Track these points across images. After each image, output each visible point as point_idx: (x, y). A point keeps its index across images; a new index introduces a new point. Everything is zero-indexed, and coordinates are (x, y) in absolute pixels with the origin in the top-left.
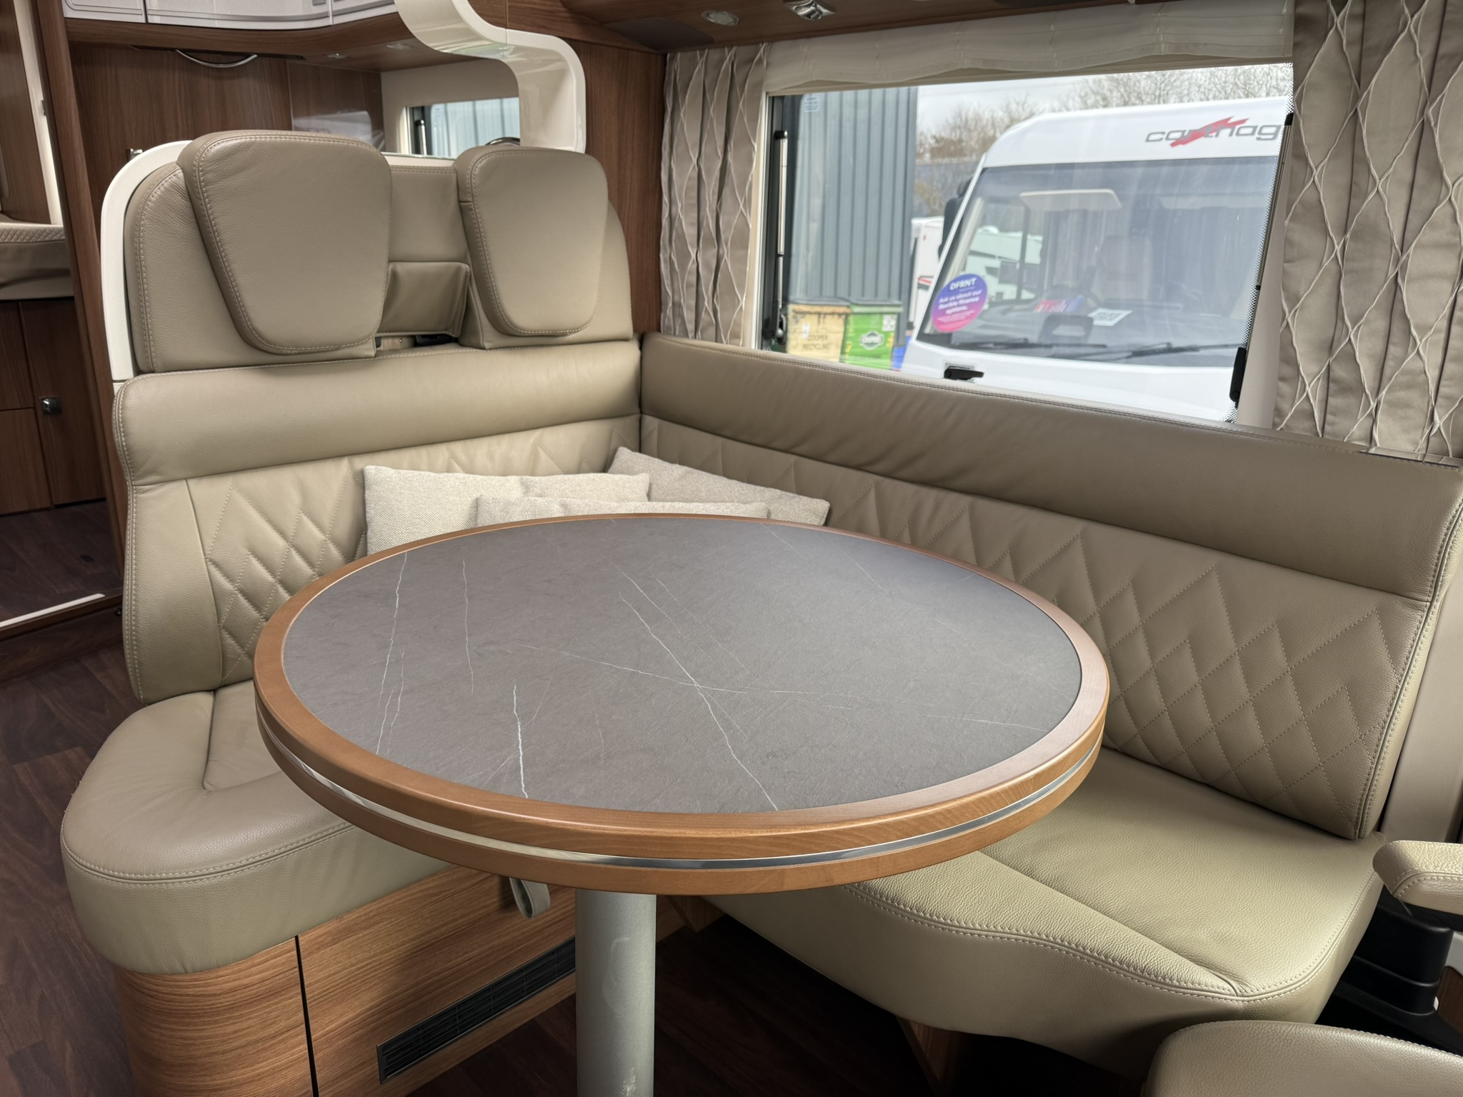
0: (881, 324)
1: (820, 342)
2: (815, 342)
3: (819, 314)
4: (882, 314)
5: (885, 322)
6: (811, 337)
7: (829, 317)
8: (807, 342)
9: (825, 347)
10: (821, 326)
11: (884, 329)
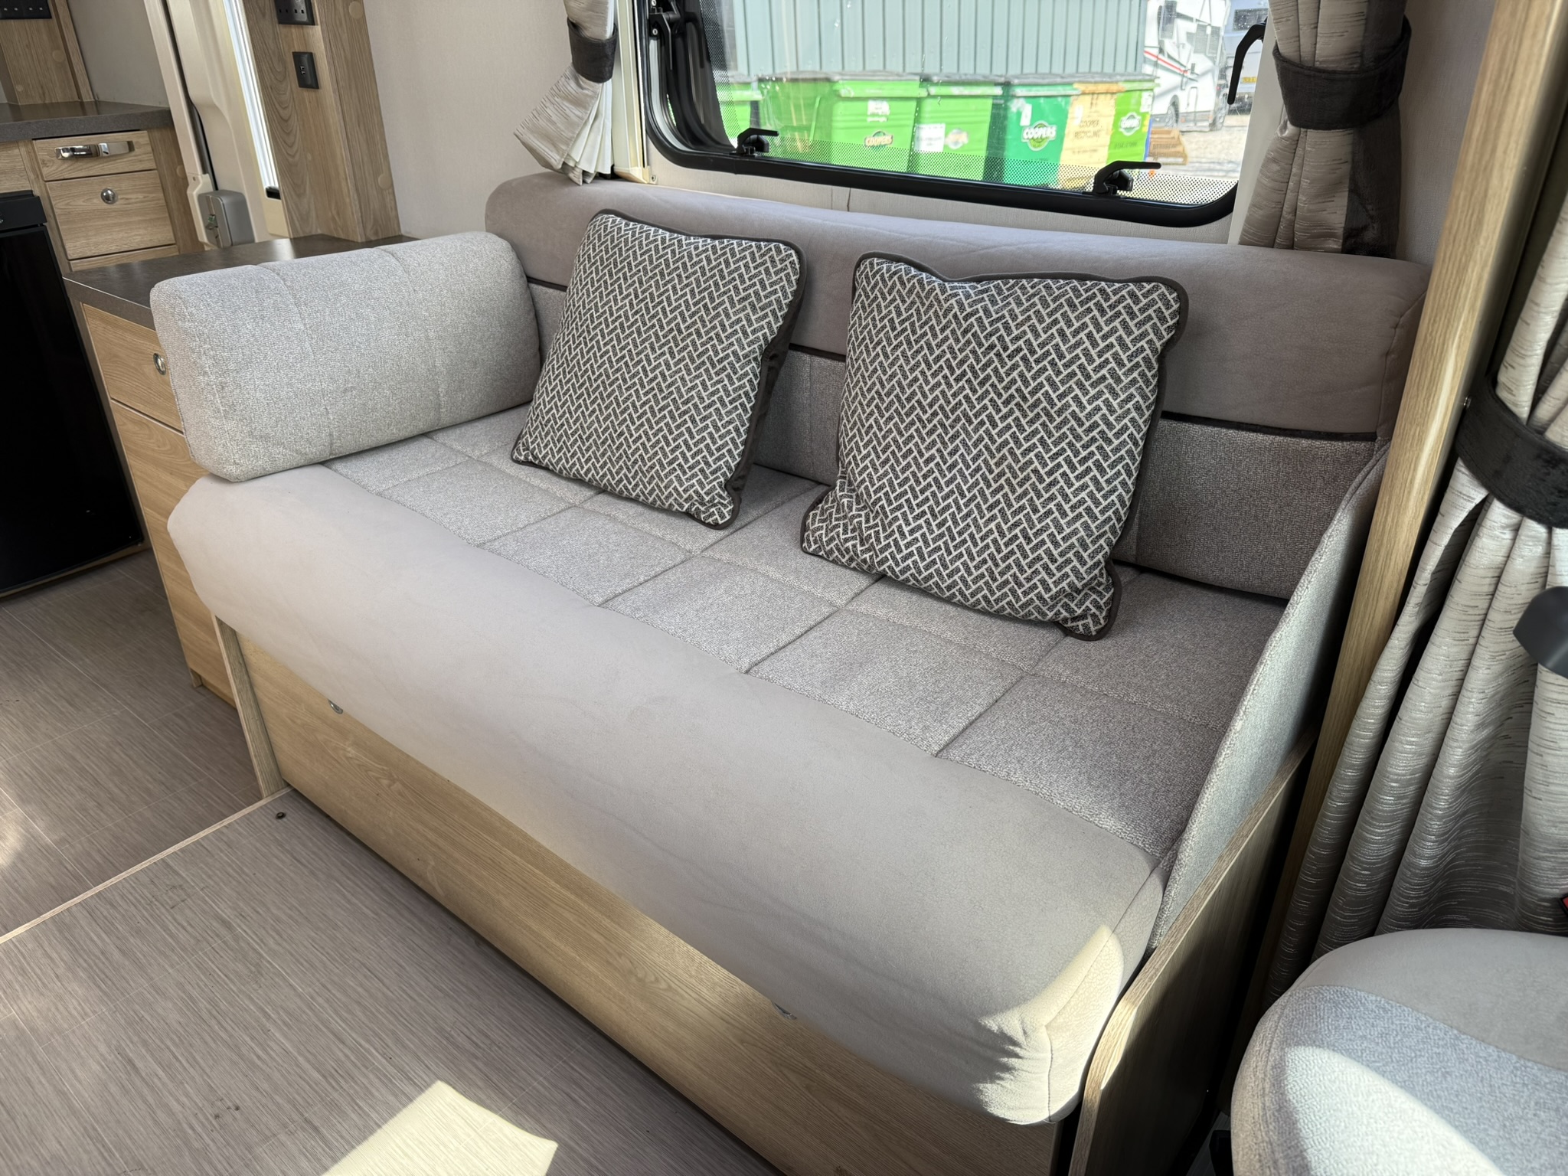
0: (1139, 103)
1: (1092, 129)
2: (1086, 129)
3: (1093, 94)
4: (1141, 90)
5: (1143, 101)
6: (1085, 123)
7: (1102, 97)
8: (1078, 129)
9: (1096, 134)
10: (1094, 109)
11: (1142, 110)
